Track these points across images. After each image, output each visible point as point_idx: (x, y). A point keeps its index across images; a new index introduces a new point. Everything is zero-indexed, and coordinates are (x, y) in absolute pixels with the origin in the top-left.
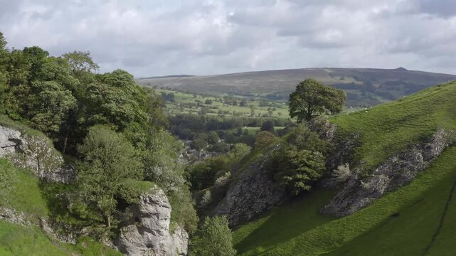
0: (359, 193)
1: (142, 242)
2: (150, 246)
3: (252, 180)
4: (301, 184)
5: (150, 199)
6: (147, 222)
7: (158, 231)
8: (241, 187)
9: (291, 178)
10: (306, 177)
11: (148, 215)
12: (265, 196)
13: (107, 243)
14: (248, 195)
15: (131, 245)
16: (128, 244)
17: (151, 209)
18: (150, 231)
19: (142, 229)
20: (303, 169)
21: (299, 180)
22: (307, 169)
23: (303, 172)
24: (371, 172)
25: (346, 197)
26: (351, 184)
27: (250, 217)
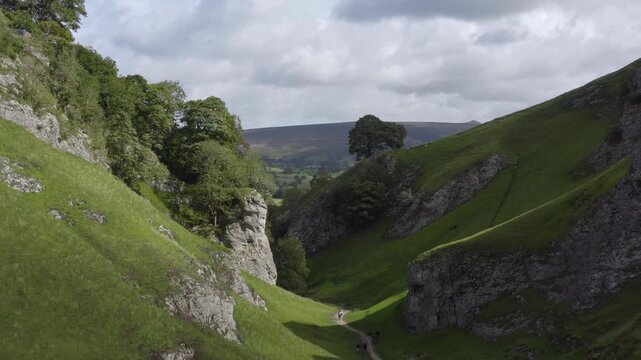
0: (422, 214)
1: (244, 237)
2: (250, 241)
3: (315, 215)
4: (365, 213)
5: (253, 200)
6: (249, 219)
7: (257, 228)
8: (303, 223)
9: (355, 208)
10: (369, 206)
11: (250, 214)
12: (329, 230)
13: (214, 239)
14: (311, 230)
15: (234, 239)
16: (232, 239)
17: (253, 208)
18: (251, 228)
19: (245, 226)
20: (367, 199)
21: (363, 209)
22: (369, 198)
23: (367, 202)
24: (431, 195)
25: (409, 218)
26: (414, 207)
27: (314, 250)
